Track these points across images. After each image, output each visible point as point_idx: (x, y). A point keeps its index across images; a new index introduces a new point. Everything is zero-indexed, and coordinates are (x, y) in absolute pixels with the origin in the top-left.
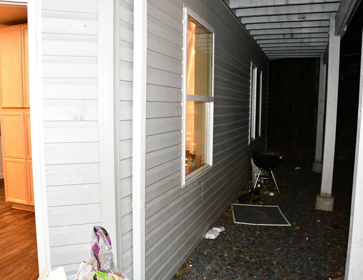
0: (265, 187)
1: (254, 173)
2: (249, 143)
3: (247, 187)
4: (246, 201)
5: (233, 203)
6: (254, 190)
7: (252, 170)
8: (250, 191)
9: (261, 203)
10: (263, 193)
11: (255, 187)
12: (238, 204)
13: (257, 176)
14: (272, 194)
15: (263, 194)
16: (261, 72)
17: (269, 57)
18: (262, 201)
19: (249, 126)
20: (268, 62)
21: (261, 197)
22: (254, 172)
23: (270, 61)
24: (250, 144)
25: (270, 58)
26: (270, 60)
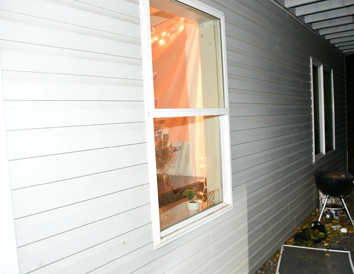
0: (337, 217)
1: (321, 200)
2: (314, 161)
3: (312, 218)
4: (304, 241)
5: (285, 244)
6: (319, 224)
7: (319, 196)
8: (313, 225)
9: (326, 245)
10: (331, 227)
11: (319, 220)
12: (293, 245)
13: (323, 205)
14: (344, 230)
15: (331, 229)
16: (332, 70)
17: (344, 52)
18: (327, 242)
19: (312, 139)
20: (345, 57)
21: (328, 235)
22: (321, 198)
23: (347, 57)
24: (315, 163)
25: (346, 53)
26: (347, 55)
